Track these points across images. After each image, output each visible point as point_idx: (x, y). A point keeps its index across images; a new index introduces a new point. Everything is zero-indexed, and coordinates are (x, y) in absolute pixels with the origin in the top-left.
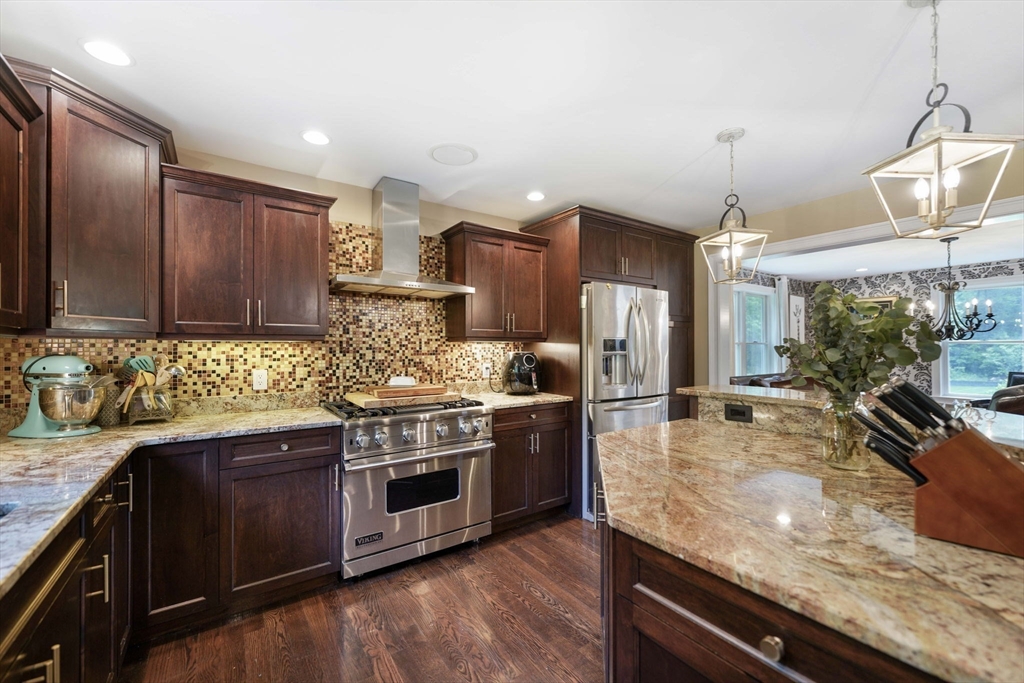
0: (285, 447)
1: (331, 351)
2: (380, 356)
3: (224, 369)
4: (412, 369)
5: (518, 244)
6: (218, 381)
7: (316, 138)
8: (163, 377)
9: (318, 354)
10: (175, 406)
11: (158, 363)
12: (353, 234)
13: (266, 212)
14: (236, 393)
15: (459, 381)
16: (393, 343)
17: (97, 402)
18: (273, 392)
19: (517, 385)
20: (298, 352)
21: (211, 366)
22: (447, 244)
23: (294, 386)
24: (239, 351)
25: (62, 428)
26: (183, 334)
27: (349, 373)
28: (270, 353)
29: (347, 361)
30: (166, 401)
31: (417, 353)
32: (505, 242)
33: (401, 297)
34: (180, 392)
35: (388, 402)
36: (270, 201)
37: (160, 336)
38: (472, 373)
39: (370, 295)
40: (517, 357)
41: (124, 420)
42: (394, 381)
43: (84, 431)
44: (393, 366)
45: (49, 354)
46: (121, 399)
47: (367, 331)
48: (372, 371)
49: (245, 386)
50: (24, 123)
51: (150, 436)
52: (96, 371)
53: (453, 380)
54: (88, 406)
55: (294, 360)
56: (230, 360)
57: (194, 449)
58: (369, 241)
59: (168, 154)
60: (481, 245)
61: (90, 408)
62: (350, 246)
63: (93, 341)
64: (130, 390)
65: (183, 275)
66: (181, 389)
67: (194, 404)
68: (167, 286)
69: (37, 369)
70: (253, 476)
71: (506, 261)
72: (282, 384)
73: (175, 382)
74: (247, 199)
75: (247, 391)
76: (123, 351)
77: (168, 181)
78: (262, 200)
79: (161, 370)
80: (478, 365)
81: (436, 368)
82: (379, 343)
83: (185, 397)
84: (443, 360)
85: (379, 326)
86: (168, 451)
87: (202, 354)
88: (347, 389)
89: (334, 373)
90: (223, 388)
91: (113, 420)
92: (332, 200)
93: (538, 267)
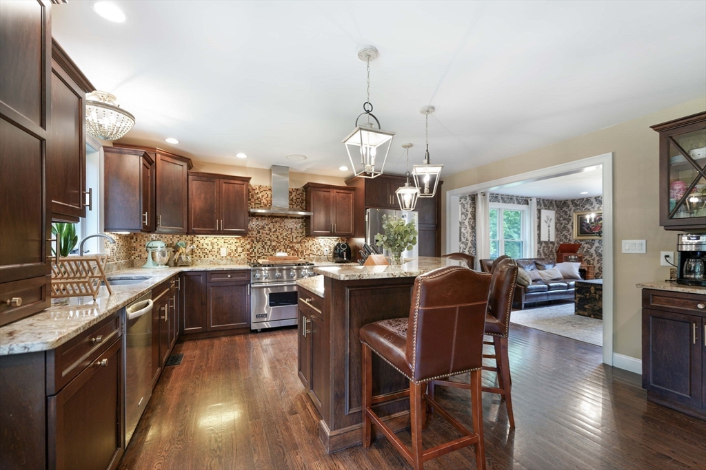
0: (229, 276)
1: (252, 241)
2: (274, 244)
3: (210, 247)
4: (288, 250)
5: (338, 191)
6: (208, 252)
7: (241, 156)
8: (189, 249)
9: (247, 242)
10: (193, 261)
11: (186, 244)
12: (261, 190)
13: (224, 185)
14: (214, 257)
15: (311, 256)
16: (280, 238)
17: (168, 258)
18: (229, 257)
19: (338, 259)
20: (238, 241)
21: (205, 246)
22: (306, 191)
23: (237, 255)
24: (216, 240)
25: (158, 265)
26: (195, 233)
27: (260, 251)
28: (227, 241)
29: (259, 245)
30: (189, 258)
31: (291, 242)
32: (331, 190)
33: (283, 217)
34: (194, 256)
35: (272, 262)
36: (226, 181)
37: (188, 234)
38: (319, 253)
39: (269, 217)
40: (339, 245)
41: (176, 265)
42: (279, 254)
43: (164, 266)
44: (280, 248)
45: (153, 240)
46: (175, 257)
47: (268, 232)
48: (270, 250)
49: (218, 255)
50: (149, 167)
51: (185, 269)
52: (167, 246)
53: (309, 255)
54: (165, 258)
55: (237, 244)
56: (212, 244)
57: (198, 274)
58: (268, 193)
59: (190, 167)
60: (319, 192)
61: (166, 259)
62: (260, 195)
63: (166, 236)
64: (178, 254)
65: (195, 210)
66: (195, 255)
67: (199, 261)
68: (190, 215)
69: (150, 245)
70: (218, 285)
71: (331, 199)
72: (232, 254)
73: (193, 252)
74: (217, 181)
75: (218, 256)
76: (175, 240)
77: (190, 177)
78: (222, 181)
79: (188, 246)
80: (322, 249)
81: (300, 250)
82: (273, 238)
83: (196, 258)
84: (304, 246)
85: (273, 230)
86: (190, 274)
87: (202, 241)
88: (259, 257)
89: (254, 250)
90: (210, 255)
91: (173, 265)
92: (250, 178)
93: (349, 201)
